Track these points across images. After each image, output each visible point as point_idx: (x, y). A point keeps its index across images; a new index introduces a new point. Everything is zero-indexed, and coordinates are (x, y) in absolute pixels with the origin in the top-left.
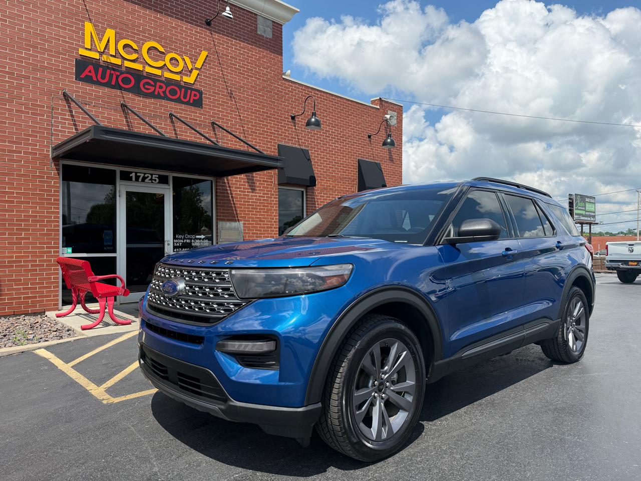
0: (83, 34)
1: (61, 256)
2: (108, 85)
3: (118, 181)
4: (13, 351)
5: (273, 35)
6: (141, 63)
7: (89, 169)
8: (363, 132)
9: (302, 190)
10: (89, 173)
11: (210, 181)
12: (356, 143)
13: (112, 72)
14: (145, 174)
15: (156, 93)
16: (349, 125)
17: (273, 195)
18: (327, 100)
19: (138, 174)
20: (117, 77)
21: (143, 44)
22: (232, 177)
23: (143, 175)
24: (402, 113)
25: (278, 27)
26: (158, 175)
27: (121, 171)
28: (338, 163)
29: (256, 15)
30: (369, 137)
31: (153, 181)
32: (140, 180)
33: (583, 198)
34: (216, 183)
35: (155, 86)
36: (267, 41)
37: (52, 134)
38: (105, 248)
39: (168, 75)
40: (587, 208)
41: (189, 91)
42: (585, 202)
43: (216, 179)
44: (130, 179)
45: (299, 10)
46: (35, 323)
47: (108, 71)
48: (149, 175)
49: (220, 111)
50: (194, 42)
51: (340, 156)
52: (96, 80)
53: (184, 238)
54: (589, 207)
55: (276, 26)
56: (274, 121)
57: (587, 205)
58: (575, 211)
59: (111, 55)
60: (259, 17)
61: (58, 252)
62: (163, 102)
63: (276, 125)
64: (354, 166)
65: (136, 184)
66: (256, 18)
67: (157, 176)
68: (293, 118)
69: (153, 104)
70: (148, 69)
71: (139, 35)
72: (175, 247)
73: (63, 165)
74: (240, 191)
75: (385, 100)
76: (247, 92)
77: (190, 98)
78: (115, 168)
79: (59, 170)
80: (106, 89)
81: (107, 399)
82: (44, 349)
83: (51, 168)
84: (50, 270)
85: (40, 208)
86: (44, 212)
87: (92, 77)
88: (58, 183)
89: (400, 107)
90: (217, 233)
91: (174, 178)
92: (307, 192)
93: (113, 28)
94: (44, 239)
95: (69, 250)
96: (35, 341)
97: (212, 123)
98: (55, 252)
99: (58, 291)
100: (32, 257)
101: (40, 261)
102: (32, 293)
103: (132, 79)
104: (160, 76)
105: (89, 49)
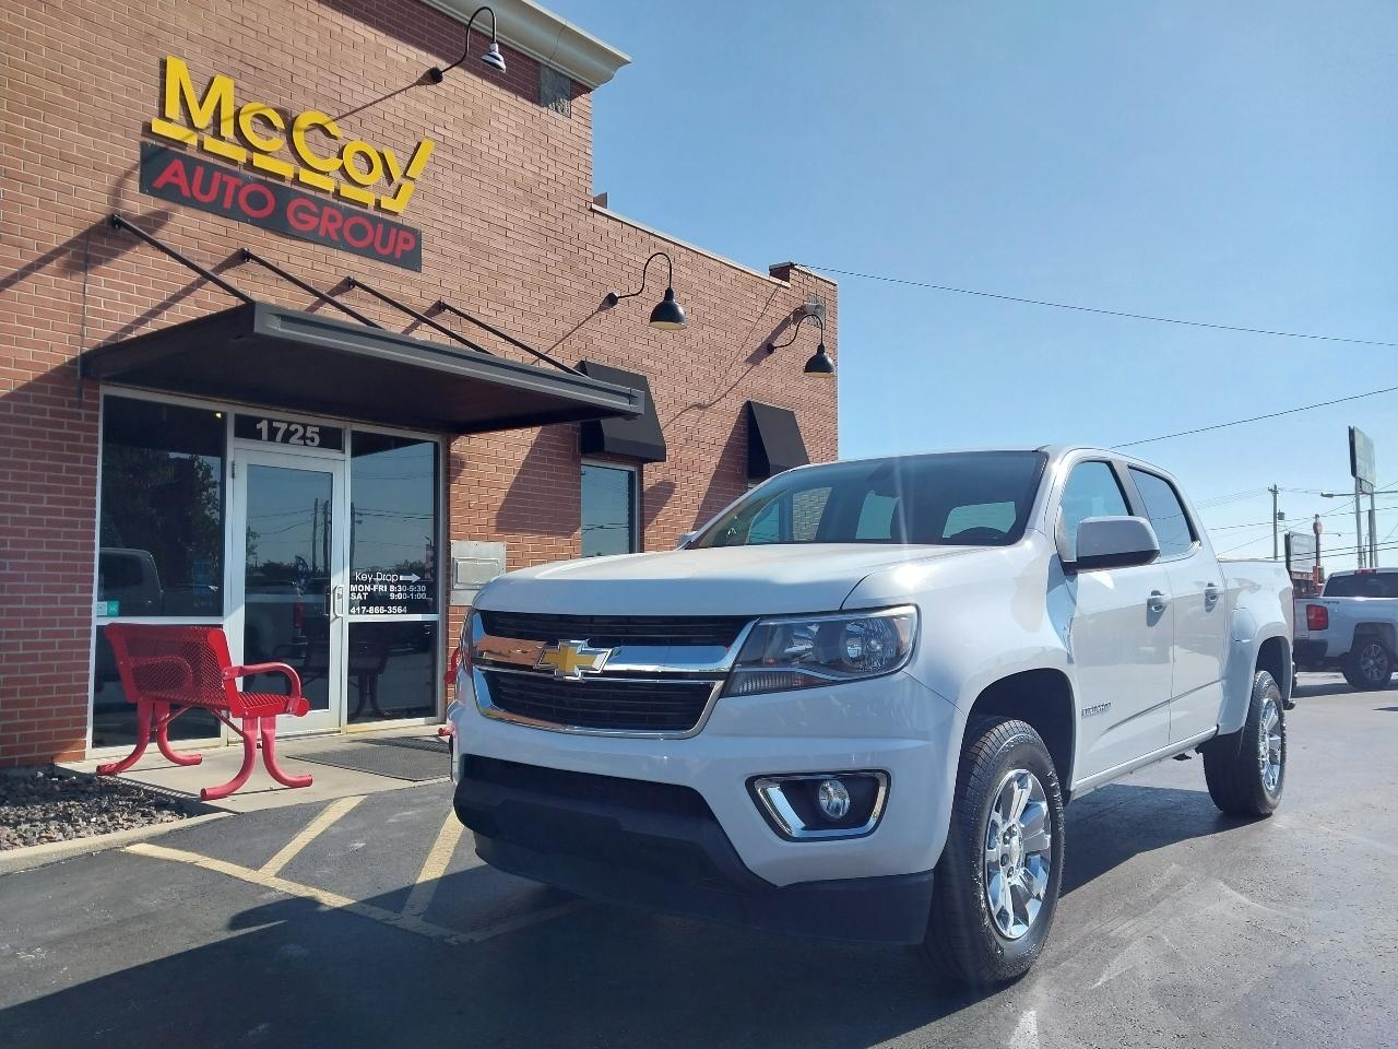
0: (164, 86)
1: (96, 622)
2: (216, 208)
3: (231, 441)
4: (70, 850)
5: (572, 111)
7: (166, 409)
8: (758, 340)
9: (632, 469)
10: (165, 418)
11: (431, 443)
13: (226, 178)
14: (290, 424)
15: (322, 233)
17: (570, 478)
18: (684, 264)
19: (275, 424)
20: (238, 189)
21: (295, 116)
22: (483, 435)
23: (283, 427)
26: (321, 427)
27: (239, 419)
28: (707, 410)
29: (539, 64)
30: (770, 351)
31: (308, 442)
32: (279, 436)
34: (448, 449)
35: (319, 216)
36: (558, 125)
37: (83, 321)
38: (196, 605)
39: (348, 191)
41: (394, 231)
43: (447, 439)
44: (257, 435)
45: (627, 58)
47: (217, 174)
48: (300, 428)
49: (458, 281)
52: (189, 195)
53: (374, 582)
55: (577, 92)
56: (572, 308)
59: (224, 139)
60: (543, 68)
61: (89, 612)
62: (337, 254)
63: (577, 316)
64: (740, 416)
65: (270, 446)
66: (539, 69)
67: (317, 430)
68: (612, 300)
69: (313, 257)
70: (306, 176)
71: (285, 94)
72: (350, 608)
73: (108, 399)
74: (499, 469)
75: (802, 268)
76: (514, 237)
77: (395, 248)
78: (225, 408)
79: (96, 408)
80: (210, 217)
81: (451, 936)
82: (148, 843)
83: (80, 402)
84: (70, 656)
85: (50, 501)
86: (58, 512)
87: (179, 187)
88: (95, 440)
89: (832, 287)
90: (448, 568)
91: (354, 434)
92: (641, 475)
93: (229, 76)
94: (56, 578)
95: (112, 609)
96: (101, 829)
97: (442, 307)
98: (81, 612)
99: (85, 710)
100: (27, 623)
101: (45, 634)
102: (22, 715)
103: (270, 196)
104: (328, 192)
105: (172, 122)
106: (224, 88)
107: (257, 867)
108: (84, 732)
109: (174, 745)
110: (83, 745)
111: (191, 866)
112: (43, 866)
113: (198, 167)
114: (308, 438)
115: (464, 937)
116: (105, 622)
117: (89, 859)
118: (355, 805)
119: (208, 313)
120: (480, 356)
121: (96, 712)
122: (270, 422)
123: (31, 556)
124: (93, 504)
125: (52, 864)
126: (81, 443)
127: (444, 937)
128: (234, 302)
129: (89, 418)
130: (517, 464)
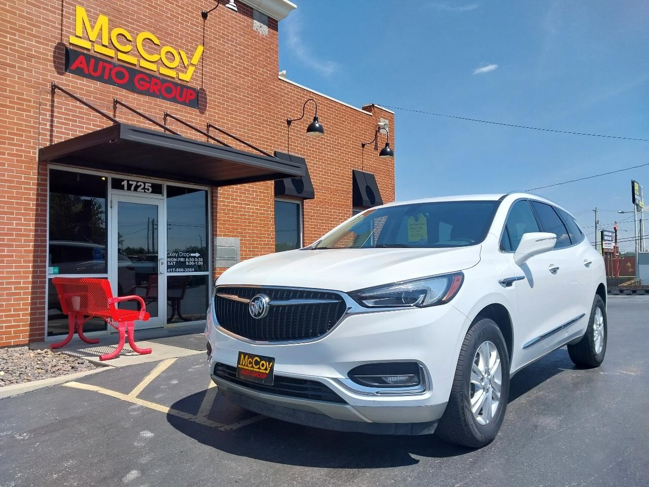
0: (75, 20)
1: (48, 277)
2: (100, 79)
3: (110, 190)
5: (269, 31)
6: (134, 55)
7: (78, 176)
8: (357, 140)
9: (298, 202)
10: (78, 180)
11: (204, 191)
12: (350, 152)
13: (106, 64)
14: (138, 182)
15: (151, 91)
16: (343, 133)
17: (270, 208)
18: (322, 104)
19: (130, 182)
20: (111, 70)
21: (137, 34)
22: (229, 187)
23: (136, 183)
24: (393, 122)
25: (273, 24)
26: (152, 184)
27: (114, 180)
28: (334, 174)
29: (252, 8)
30: (363, 146)
31: (146, 191)
32: (132, 188)
34: (212, 193)
35: (150, 83)
36: (263, 38)
37: (39, 134)
38: (95, 268)
39: (164, 71)
41: (185, 89)
43: (212, 189)
44: (122, 188)
45: (295, 6)
47: (101, 63)
48: (142, 184)
49: (216, 113)
50: (189, 35)
51: (336, 166)
52: (88, 73)
53: (179, 257)
55: (271, 22)
56: (270, 126)
59: (103, 45)
60: (255, 12)
61: (45, 272)
62: (159, 101)
63: (272, 129)
64: (349, 177)
65: (129, 193)
66: (252, 13)
67: (150, 185)
68: (289, 123)
69: (147, 102)
70: (143, 64)
71: (133, 24)
72: (169, 267)
73: (51, 170)
74: (236, 203)
75: (379, 107)
76: (242, 92)
77: (186, 97)
78: (107, 175)
79: (46, 175)
80: (98, 83)
81: (221, 427)
82: (75, 381)
83: (38, 172)
84: (36, 293)
87: (83, 69)
88: (46, 190)
89: (392, 115)
90: (213, 250)
91: (168, 187)
92: (303, 205)
93: (106, 15)
94: (29, 256)
95: (55, 271)
96: (53, 375)
97: (209, 126)
98: (41, 272)
99: (44, 318)
100: (16, 277)
101: (24, 283)
102: (15, 321)
103: (126, 73)
104: (155, 71)
105: (80, 38)
106: (103, 20)
107: (127, 393)
108: (44, 329)
109: (86, 334)
110: (43, 335)
111: (96, 393)
112: (25, 393)
113: (92, 59)
114: (146, 189)
115: (228, 427)
116: (53, 277)
117: (48, 390)
118: (172, 362)
119: (98, 129)
120: (226, 148)
121: (49, 319)
123: (17, 246)
124: (45, 221)
125: (30, 392)
126: (40, 192)
127: (218, 428)
128: (111, 124)
129: (42, 180)
130: (245, 201)
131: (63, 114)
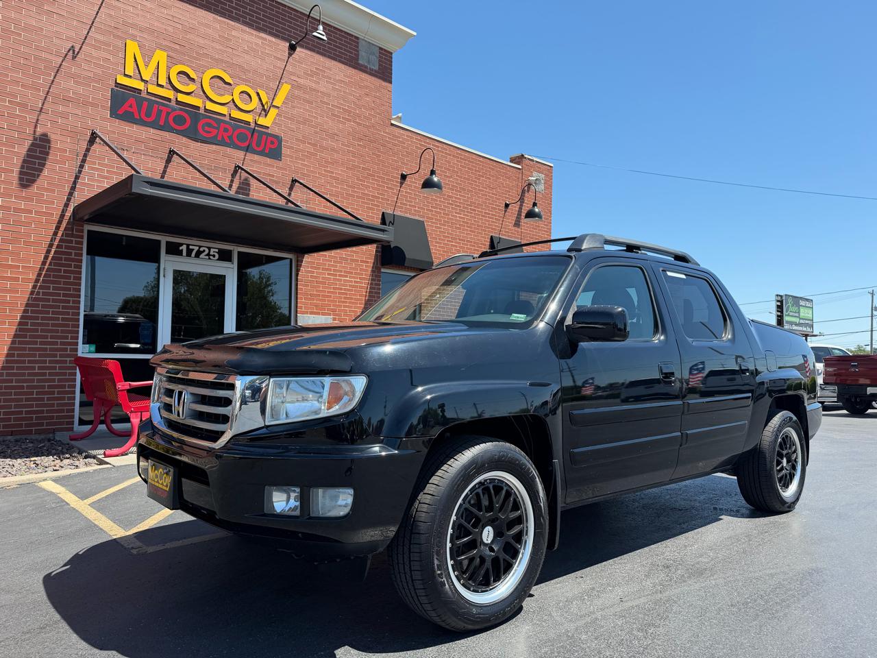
0: (123, 57)
1: (80, 354)
3: (163, 256)
4: (8, 483)
5: (380, 65)
7: (124, 238)
8: (499, 199)
10: (124, 243)
11: (289, 260)
12: (489, 214)
16: (479, 190)
17: (374, 280)
18: (450, 155)
19: (191, 247)
20: (168, 114)
21: (204, 72)
22: (319, 253)
23: (198, 248)
24: (552, 176)
25: (386, 55)
26: (219, 249)
27: (167, 242)
28: (464, 241)
29: (357, 38)
30: (507, 206)
31: (211, 257)
32: (193, 254)
33: (796, 300)
34: (297, 262)
36: (371, 74)
39: (236, 114)
40: (802, 315)
42: (799, 306)
43: (297, 257)
44: (180, 253)
45: (415, 34)
46: (40, 448)
48: (204, 248)
49: (305, 165)
50: (272, 71)
51: (467, 230)
52: (138, 118)
54: (804, 313)
55: (383, 54)
56: (378, 181)
57: (802, 310)
58: (786, 318)
59: (160, 85)
60: (360, 41)
61: (76, 350)
62: (229, 150)
63: (381, 186)
65: (188, 260)
66: (358, 43)
67: (217, 250)
68: (404, 177)
69: (214, 152)
70: (210, 106)
71: (199, 60)
73: (89, 231)
74: (328, 274)
75: (529, 157)
76: (342, 140)
78: (160, 237)
79: (82, 237)
80: (152, 130)
81: (138, 548)
82: (53, 481)
83: (73, 234)
84: (65, 374)
85: (54, 288)
86: (59, 295)
88: (81, 255)
89: (549, 168)
91: (239, 253)
93: (164, 50)
94: (57, 331)
95: (91, 349)
96: (40, 471)
97: (294, 181)
98: (72, 350)
99: (74, 404)
100: (40, 356)
101: (50, 362)
102: (37, 406)
103: (187, 117)
104: (225, 115)
105: (130, 77)
106: (160, 56)
108: (73, 417)
110: (72, 423)
114: (211, 255)
115: (144, 549)
121: (80, 406)
122: (188, 246)
123: (43, 318)
126: (73, 257)
129: (77, 243)
130: (341, 271)
131: (106, 166)
